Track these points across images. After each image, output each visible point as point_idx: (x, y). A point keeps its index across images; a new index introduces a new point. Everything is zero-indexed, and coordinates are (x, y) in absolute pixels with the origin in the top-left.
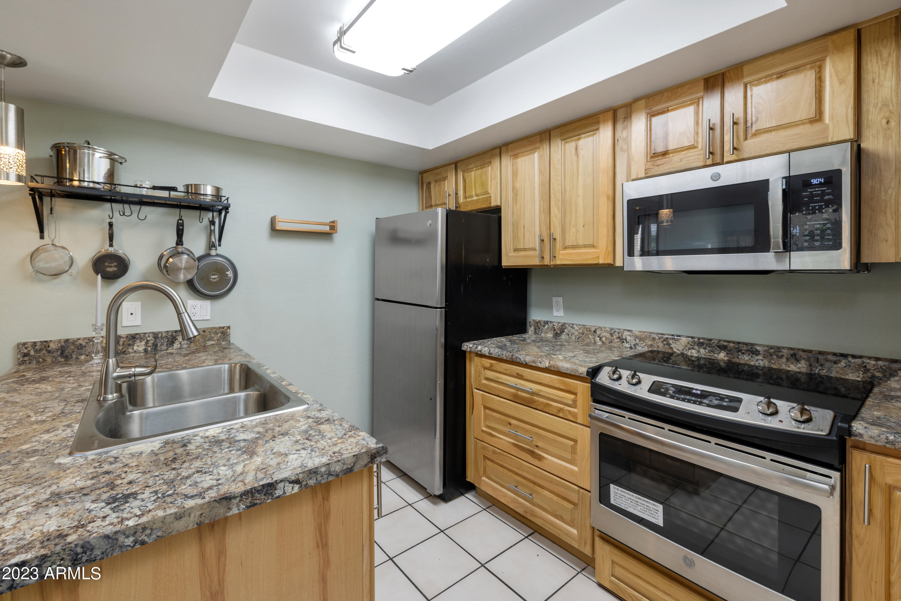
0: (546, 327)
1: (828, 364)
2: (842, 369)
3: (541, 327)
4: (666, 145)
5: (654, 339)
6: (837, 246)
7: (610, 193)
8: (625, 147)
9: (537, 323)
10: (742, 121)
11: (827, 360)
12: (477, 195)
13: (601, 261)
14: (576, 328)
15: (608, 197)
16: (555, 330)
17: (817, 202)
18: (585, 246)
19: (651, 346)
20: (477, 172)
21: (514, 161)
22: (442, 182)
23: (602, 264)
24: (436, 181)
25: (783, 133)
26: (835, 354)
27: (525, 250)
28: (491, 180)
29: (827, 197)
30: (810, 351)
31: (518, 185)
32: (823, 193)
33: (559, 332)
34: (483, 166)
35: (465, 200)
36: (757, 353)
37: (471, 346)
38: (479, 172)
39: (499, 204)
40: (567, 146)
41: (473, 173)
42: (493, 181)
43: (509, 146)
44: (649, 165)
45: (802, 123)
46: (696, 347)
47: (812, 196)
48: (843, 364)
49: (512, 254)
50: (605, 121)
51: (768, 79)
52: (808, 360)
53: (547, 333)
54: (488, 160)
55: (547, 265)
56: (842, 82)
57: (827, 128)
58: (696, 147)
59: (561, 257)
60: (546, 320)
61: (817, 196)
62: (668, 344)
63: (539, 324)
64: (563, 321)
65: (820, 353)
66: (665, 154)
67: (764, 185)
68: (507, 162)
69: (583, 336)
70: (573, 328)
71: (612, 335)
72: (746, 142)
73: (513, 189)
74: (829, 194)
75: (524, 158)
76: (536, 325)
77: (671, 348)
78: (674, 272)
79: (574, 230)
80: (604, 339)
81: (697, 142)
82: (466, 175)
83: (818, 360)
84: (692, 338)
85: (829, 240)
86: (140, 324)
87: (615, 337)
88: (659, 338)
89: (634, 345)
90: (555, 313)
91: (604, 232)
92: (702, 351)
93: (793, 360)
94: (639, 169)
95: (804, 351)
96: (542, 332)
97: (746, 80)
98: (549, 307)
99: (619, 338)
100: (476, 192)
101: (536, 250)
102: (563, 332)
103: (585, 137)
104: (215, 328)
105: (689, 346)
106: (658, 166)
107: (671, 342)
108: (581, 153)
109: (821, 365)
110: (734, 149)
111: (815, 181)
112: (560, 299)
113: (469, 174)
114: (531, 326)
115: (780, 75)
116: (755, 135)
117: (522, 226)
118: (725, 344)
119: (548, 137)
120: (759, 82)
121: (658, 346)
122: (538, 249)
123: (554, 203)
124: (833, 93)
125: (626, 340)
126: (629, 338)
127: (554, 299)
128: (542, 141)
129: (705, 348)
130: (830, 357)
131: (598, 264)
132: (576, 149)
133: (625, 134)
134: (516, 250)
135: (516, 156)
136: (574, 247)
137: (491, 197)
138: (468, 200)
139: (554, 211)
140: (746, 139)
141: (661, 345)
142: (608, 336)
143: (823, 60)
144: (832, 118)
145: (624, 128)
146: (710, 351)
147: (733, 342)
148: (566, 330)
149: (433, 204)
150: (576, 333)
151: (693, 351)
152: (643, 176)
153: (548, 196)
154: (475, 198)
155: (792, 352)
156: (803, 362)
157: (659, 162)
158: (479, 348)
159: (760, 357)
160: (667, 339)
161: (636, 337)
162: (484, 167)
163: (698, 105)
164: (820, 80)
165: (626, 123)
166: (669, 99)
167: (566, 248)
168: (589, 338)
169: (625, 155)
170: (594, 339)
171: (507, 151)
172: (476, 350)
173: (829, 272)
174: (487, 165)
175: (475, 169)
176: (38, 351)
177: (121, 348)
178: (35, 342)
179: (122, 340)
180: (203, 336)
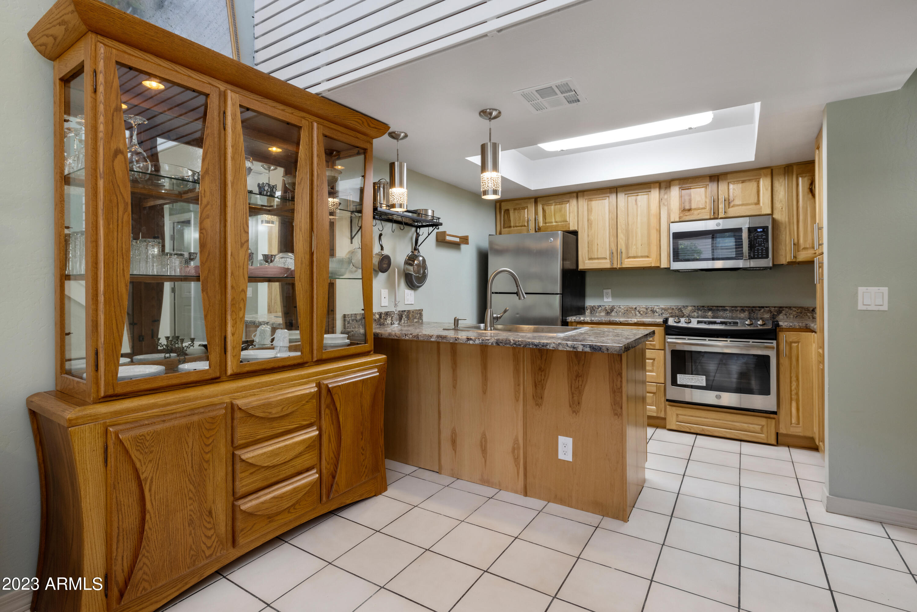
0: (600, 309)
1: (757, 312)
2: (762, 313)
3: (596, 310)
4: (690, 206)
5: (673, 309)
6: (767, 257)
7: (658, 228)
8: (666, 203)
9: (593, 307)
10: (727, 199)
11: (757, 310)
12: (556, 222)
13: (653, 265)
14: (622, 307)
15: (657, 230)
16: (606, 310)
17: (760, 239)
18: (642, 257)
19: (671, 313)
20: (556, 206)
21: (589, 202)
22: (522, 211)
23: (653, 267)
24: (515, 209)
25: (744, 207)
26: (759, 307)
27: (598, 259)
28: (569, 213)
29: (763, 237)
30: (749, 307)
31: (592, 218)
32: (762, 236)
33: (609, 311)
34: (561, 203)
35: (544, 225)
36: (726, 310)
37: (575, 318)
38: (559, 206)
39: (576, 229)
40: (630, 198)
41: (553, 207)
42: (571, 214)
43: (585, 193)
44: (681, 215)
45: (751, 204)
46: (696, 311)
47: (758, 236)
48: (762, 311)
49: (587, 261)
50: (654, 188)
51: (738, 182)
52: (749, 310)
53: (600, 313)
54: (567, 200)
55: (616, 268)
56: (767, 190)
57: (761, 208)
58: (705, 209)
59: (625, 263)
60: (599, 304)
61: (760, 236)
62: (681, 311)
63: (594, 308)
64: (612, 304)
65: (753, 307)
66: (690, 210)
67: (740, 230)
68: (583, 203)
69: (627, 312)
70: (620, 308)
71: (647, 309)
72: (729, 209)
73: (588, 220)
74: (764, 236)
75: (597, 202)
76: (592, 308)
77: (683, 313)
78: (687, 271)
79: (634, 247)
80: (642, 312)
81: (706, 206)
82: (546, 208)
83: (752, 310)
84: (694, 306)
85: (764, 255)
86: (387, 305)
87: (649, 310)
88: (676, 308)
89: (661, 314)
90: (605, 300)
91: (654, 249)
92: (700, 312)
93: (742, 311)
94: (675, 216)
95: (747, 307)
96: (596, 312)
97: (729, 181)
98: (601, 296)
99: (651, 310)
100: (555, 219)
101: (606, 259)
102: (613, 311)
103: (641, 195)
104: (417, 310)
105: (693, 311)
106: (686, 216)
107: (683, 309)
108: (639, 204)
109: (754, 312)
110: (725, 212)
111: (759, 230)
112: (610, 291)
113: (549, 207)
114: (587, 310)
115: (743, 182)
116: (733, 207)
117: (596, 244)
118: (711, 307)
119: (616, 191)
120: (734, 183)
121: (675, 313)
122: (608, 258)
123: (620, 231)
124: (763, 193)
125: (656, 311)
126: (658, 310)
127: (605, 291)
128: (611, 193)
129: (701, 311)
130: (757, 309)
131: (651, 267)
132: (636, 201)
133: (666, 197)
134: (590, 259)
135: (590, 200)
136: (634, 257)
137: (569, 224)
138: (547, 224)
139: (621, 236)
140: (729, 208)
141: (677, 312)
142: (645, 310)
143: (760, 179)
144: (763, 204)
145: (665, 193)
146: (704, 312)
147: (715, 306)
148: (615, 310)
149: (512, 225)
150: (623, 311)
151: (695, 313)
152: (677, 220)
153: (616, 227)
154: (554, 224)
155: (741, 308)
156: (746, 312)
157: (687, 214)
158: (582, 318)
159: (728, 312)
160: (680, 308)
161: (662, 309)
162: (563, 204)
163: (706, 188)
164: (758, 186)
165: (666, 190)
166: (691, 183)
167: (629, 258)
168: (631, 313)
169: (666, 208)
170: (635, 313)
171: (583, 196)
172: (580, 320)
173: (759, 269)
174: (566, 203)
175: (554, 204)
176: (353, 320)
177: (382, 321)
178: (352, 314)
179: (383, 315)
180: (413, 316)
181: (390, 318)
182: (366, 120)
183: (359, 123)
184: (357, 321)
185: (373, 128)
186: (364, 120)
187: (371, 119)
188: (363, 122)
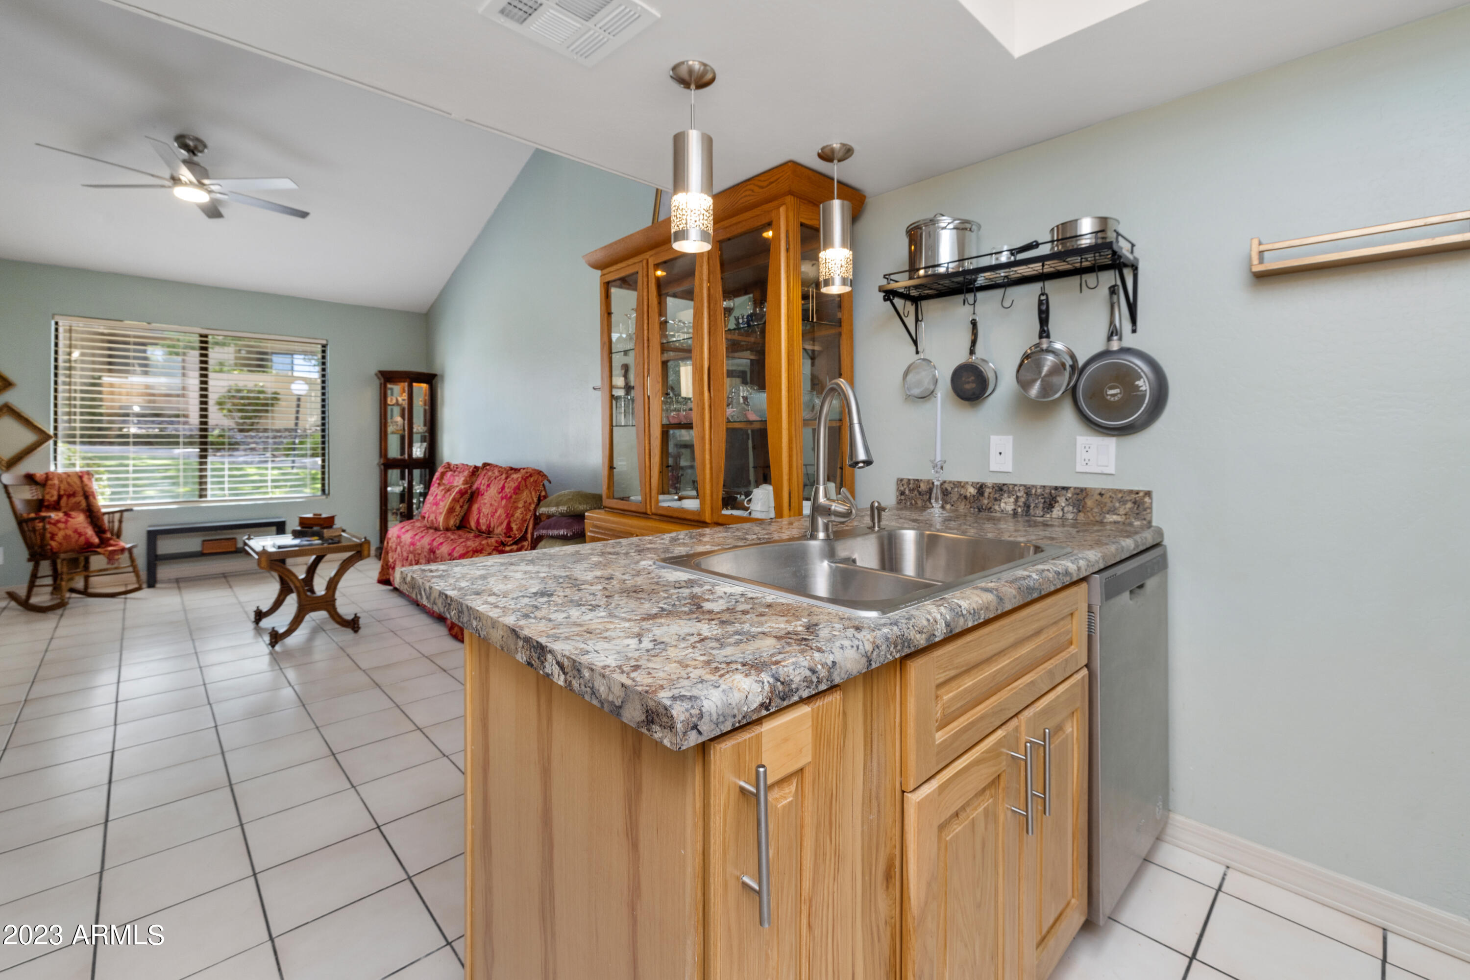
86: (1009, 471)
104: (1120, 491)
176: (911, 490)
177: (986, 502)
178: (909, 480)
179: (988, 491)
180: (1099, 504)
181: (1012, 500)
182: (754, 184)
183: (749, 195)
184: (920, 493)
185: (768, 185)
186: (752, 187)
187: (758, 178)
188: (753, 191)
